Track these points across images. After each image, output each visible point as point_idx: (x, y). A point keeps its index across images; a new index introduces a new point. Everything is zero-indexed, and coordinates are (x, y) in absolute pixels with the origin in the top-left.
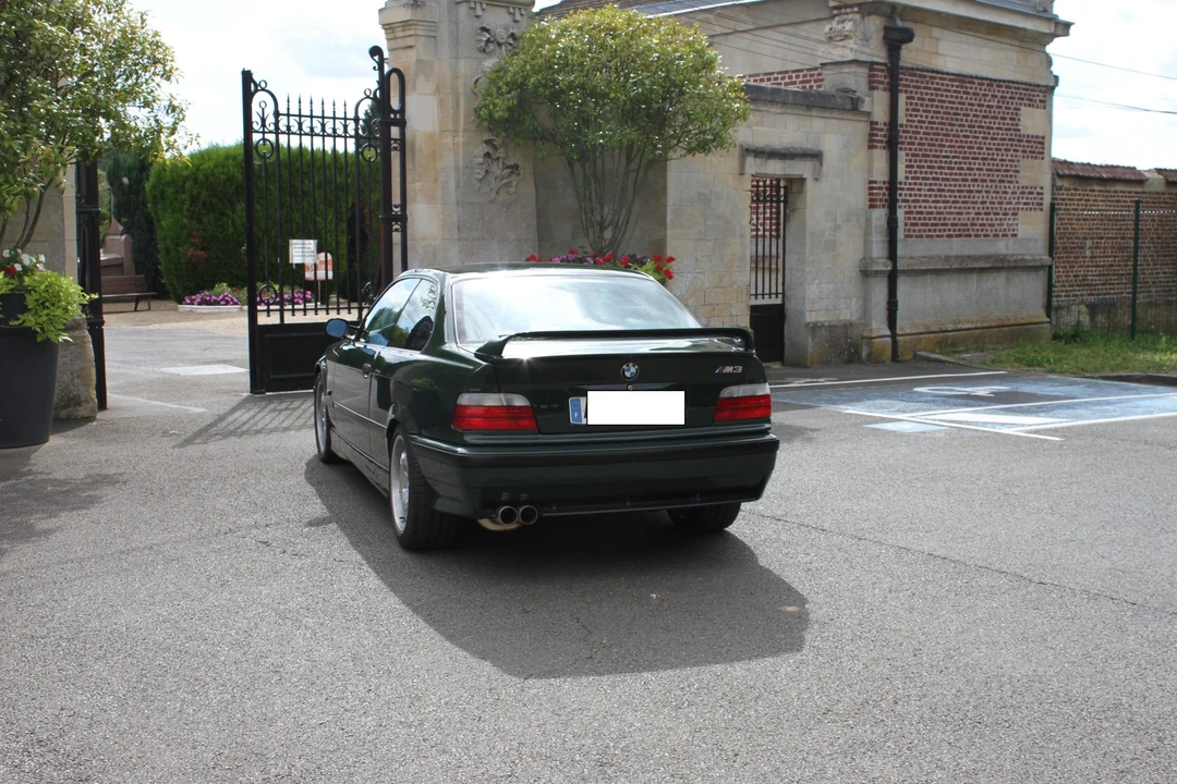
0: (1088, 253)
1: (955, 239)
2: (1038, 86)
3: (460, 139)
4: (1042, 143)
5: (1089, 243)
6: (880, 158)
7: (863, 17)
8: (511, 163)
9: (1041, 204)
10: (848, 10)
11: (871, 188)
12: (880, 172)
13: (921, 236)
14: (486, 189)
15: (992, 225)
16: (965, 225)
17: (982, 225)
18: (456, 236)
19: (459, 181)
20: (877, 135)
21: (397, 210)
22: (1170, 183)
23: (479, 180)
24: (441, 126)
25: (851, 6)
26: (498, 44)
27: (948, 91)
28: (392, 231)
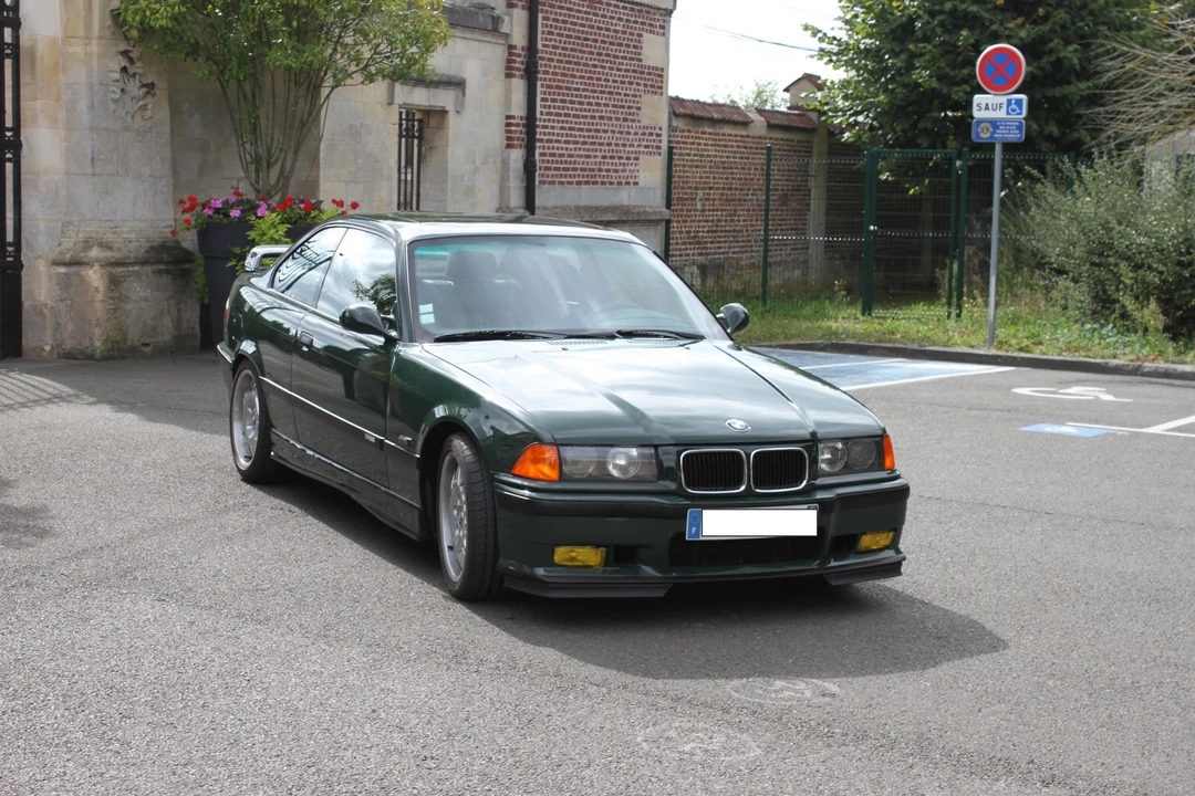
0: (699, 206)
1: (583, 186)
2: (659, 9)
3: (94, 48)
4: (661, 76)
5: (700, 193)
6: (518, 86)
8: (148, 80)
9: (659, 147)
11: (508, 125)
12: (518, 109)
13: (553, 183)
14: (121, 112)
15: (616, 171)
16: (593, 170)
17: (608, 171)
18: (89, 170)
19: (92, 101)
20: (515, 62)
21: (9, 134)
22: (771, 126)
23: (115, 101)
24: (65, 29)
27: (579, 11)
28: (5, 161)
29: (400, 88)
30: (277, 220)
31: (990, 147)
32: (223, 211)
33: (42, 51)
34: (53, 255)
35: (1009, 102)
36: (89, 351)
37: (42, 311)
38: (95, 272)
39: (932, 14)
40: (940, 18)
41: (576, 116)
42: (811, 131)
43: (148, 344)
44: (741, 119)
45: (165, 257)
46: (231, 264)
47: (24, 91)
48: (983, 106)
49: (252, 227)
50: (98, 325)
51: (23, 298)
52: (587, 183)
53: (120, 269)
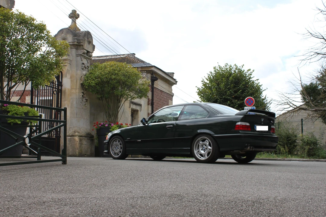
2: (171, 95)
3: (77, 91)
6: (150, 107)
7: (147, 73)
8: (86, 99)
10: (143, 72)
11: (148, 115)
12: (150, 111)
14: (82, 105)
18: (76, 116)
19: (77, 102)
20: (149, 102)
23: (81, 102)
24: (71, 87)
25: (144, 71)
26: (86, 68)
27: (159, 94)
28: (58, 114)
29: (131, 105)
30: (116, 126)
32: (103, 125)
33: (67, 91)
34: (68, 134)
35: (252, 108)
36: (75, 155)
38: (77, 138)
39: (221, 99)
40: (222, 100)
43: (86, 154)
45: (89, 136)
47: (62, 100)
48: (247, 109)
49: (111, 128)
50: (77, 149)
51: (61, 144)
53: (81, 138)
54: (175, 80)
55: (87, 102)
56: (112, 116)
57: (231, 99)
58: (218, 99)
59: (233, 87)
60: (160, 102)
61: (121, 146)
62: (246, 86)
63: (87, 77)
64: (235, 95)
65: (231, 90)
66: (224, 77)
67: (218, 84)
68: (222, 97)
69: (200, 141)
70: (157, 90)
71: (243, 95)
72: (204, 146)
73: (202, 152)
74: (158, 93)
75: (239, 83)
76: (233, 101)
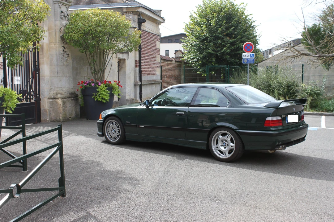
3: (57, 45)
4: (159, 50)
5: (165, 76)
6: (138, 53)
7: (133, 15)
8: (68, 53)
9: (159, 66)
11: (136, 62)
12: (138, 59)
14: (63, 61)
15: (153, 72)
16: (149, 72)
17: (152, 72)
18: (57, 75)
19: (57, 58)
21: (37, 67)
22: (176, 61)
23: (62, 58)
24: (49, 41)
25: (130, 12)
26: (65, 17)
27: (147, 36)
28: (36, 74)
29: (118, 54)
30: (104, 86)
31: (246, 65)
32: (89, 84)
33: (45, 47)
34: (48, 96)
35: (251, 55)
36: (59, 120)
37: (46, 111)
38: (60, 100)
39: (211, 36)
40: (212, 37)
41: (147, 60)
42: (181, 62)
43: (70, 117)
44: (171, 60)
45: (73, 96)
46: (93, 97)
47: (40, 56)
48: (245, 56)
49: (98, 88)
50: (61, 113)
51: (41, 107)
52: (149, 75)
53: (65, 99)
54: (162, 18)
55: (69, 57)
56: (99, 73)
57: (223, 37)
58: (209, 37)
59: (225, 24)
60: (147, 45)
61: (118, 130)
62: (238, 22)
63: (68, 29)
64: (227, 33)
65: (222, 27)
66: (215, 12)
67: (208, 20)
68: (213, 34)
69: (220, 135)
70: (145, 32)
71: (236, 32)
72: (225, 141)
73: (222, 148)
74: (145, 36)
75: (230, 18)
76: (225, 39)
